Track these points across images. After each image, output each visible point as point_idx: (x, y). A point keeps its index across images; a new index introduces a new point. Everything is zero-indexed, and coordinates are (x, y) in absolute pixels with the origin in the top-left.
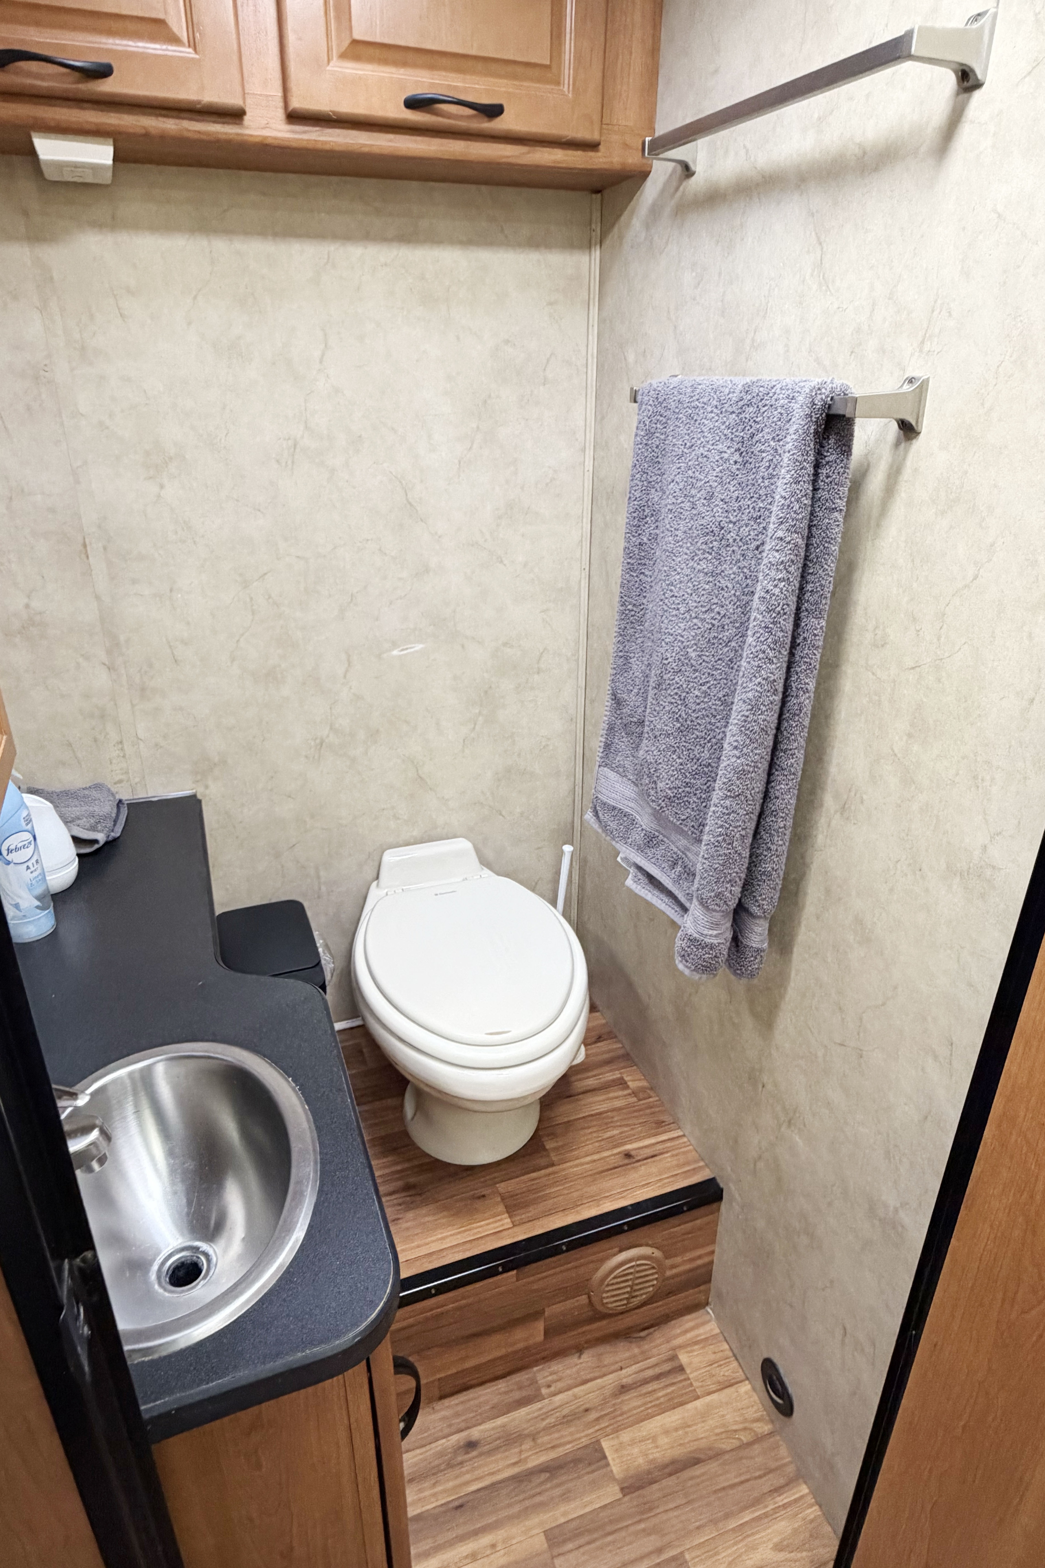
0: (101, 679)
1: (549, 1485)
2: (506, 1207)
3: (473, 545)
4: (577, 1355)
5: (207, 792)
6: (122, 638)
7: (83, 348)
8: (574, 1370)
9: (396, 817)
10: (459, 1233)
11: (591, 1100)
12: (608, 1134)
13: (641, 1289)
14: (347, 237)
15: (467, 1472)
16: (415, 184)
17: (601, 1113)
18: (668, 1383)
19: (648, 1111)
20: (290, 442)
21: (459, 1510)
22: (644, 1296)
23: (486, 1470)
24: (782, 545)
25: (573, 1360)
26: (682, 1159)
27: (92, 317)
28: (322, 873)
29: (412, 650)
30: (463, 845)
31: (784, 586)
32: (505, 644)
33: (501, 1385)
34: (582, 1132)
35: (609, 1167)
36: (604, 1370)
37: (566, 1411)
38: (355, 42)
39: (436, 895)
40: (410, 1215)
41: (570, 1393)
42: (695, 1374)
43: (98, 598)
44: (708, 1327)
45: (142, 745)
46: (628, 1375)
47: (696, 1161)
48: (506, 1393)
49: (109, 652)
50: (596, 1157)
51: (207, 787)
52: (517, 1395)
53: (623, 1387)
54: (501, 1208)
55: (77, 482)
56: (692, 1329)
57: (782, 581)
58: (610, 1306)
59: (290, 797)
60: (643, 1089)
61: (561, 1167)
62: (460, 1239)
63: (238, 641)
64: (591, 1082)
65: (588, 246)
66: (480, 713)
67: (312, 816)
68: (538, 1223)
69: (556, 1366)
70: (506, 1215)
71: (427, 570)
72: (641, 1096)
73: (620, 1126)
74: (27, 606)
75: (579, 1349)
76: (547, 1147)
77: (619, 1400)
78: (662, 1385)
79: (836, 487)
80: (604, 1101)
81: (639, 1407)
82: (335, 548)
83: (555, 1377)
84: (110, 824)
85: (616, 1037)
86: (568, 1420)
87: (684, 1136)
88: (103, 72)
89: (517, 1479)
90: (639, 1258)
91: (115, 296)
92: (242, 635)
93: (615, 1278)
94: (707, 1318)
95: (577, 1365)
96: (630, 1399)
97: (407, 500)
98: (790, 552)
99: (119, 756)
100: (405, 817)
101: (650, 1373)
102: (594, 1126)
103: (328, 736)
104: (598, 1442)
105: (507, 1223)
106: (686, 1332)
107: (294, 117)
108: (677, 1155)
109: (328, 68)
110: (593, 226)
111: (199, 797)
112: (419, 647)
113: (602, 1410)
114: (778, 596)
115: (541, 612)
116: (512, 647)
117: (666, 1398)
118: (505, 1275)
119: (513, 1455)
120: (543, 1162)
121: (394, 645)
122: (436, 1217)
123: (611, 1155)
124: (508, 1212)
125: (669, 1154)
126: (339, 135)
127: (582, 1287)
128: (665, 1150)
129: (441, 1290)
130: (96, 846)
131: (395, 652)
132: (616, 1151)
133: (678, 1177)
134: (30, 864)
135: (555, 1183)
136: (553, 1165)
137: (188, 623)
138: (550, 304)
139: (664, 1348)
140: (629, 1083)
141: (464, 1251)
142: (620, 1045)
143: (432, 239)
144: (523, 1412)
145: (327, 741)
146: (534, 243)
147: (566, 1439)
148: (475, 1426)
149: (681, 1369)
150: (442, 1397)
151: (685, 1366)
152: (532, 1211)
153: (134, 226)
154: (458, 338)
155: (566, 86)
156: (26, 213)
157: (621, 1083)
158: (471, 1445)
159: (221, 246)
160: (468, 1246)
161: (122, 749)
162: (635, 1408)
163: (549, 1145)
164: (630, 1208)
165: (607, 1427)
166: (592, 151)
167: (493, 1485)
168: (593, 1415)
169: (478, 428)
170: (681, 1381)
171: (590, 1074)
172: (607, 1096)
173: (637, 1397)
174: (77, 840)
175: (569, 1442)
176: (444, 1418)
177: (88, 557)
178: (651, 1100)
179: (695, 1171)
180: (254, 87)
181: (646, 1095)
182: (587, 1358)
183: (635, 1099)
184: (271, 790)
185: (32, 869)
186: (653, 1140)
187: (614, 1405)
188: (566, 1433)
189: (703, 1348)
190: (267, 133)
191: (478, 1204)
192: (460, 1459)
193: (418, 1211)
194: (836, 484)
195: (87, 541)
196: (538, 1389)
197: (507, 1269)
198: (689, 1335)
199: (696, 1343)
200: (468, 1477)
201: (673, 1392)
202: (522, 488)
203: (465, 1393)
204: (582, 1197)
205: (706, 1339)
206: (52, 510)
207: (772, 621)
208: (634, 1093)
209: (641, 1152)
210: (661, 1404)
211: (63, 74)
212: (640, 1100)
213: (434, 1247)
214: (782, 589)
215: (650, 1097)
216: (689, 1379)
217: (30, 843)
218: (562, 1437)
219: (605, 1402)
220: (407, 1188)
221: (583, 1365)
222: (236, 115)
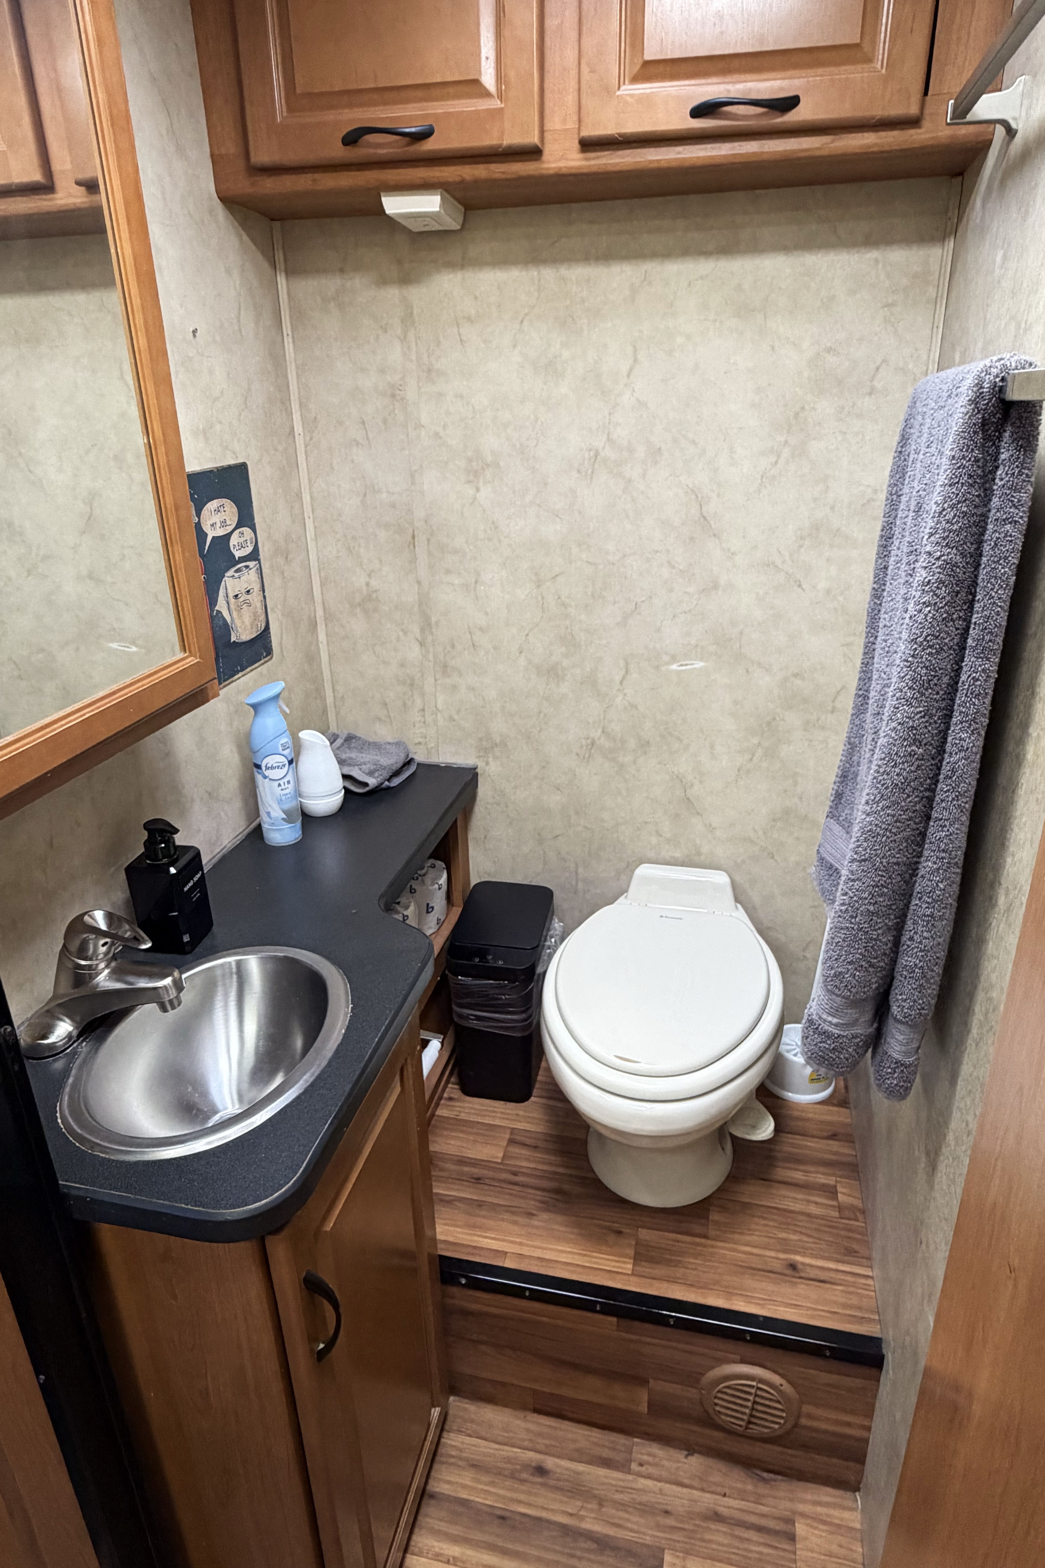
0: (414, 653)
1: (592, 1557)
2: (636, 1253)
3: (768, 566)
4: (686, 1453)
5: (487, 768)
6: (434, 620)
7: (429, 371)
8: (675, 1465)
9: (659, 834)
10: (579, 1254)
11: (788, 1193)
12: (784, 1235)
13: (762, 1419)
14: (666, 254)
15: (523, 1492)
16: (740, 195)
17: (792, 1212)
18: (768, 1542)
19: (843, 1233)
20: (592, 453)
21: (501, 1521)
22: (766, 1431)
23: (540, 1501)
24: (929, 562)
25: (680, 1455)
26: (854, 1301)
27: (438, 344)
28: (580, 870)
29: (689, 667)
30: (721, 878)
31: (930, 612)
32: (796, 675)
33: (596, 1435)
34: (756, 1219)
35: (765, 1268)
36: (705, 1485)
37: (644, 1498)
38: (647, 63)
39: (662, 917)
40: (545, 1216)
41: (659, 1484)
42: (805, 1553)
43: (419, 583)
44: (846, 1515)
45: (439, 715)
46: (730, 1505)
47: (872, 1312)
48: (596, 1444)
49: (422, 630)
50: (755, 1251)
51: (487, 763)
52: (606, 1453)
53: (716, 1513)
54: (631, 1252)
55: (413, 483)
56: (827, 1505)
57: (927, 606)
58: (723, 1417)
59: (558, 789)
60: (852, 1208)
61: (713, 1243)
62: (578, 1260)
63: (527, 635)
64: (798, 1176)
65: (943, 239)
66: (759, 744)
67: (577, 813)
68: (656, 1284)
69: (657, 1450)
70: (632, 1261)
71: (716, 587)
72: (847, 1214)
73: (801, 1233)
74: (368, 584)
75: (691, 1449)
76: (711, 1217)
77: (704, 1525)
78: (761, 1540)
79: (1008, 492)
80: (801, 1200)
81: (723, 1545)
82: (624, 556)
83: (650, 1459)
84: (386, 775)
85: (853, 1142)
86: (645, 1509)
87: (872, 1278)
88: (426, 134)
89: (565, 1530)
90: (761, 1381)
91: (458, 325)
92: (531, 630)
93: (728, 1387)
94: (850, 1504)
95: (678, 1462)
96: (718, 1531)
97: (702, 514)
98: (939, 570)
99: (420, 721)
100: (668, 836)
101: (753, 1519)
102: (773, 1220)
103: (599, 738)
104: (662, 1550)
105: (629, 1269)
106: (819, 1504)
107: (588, 145)
108: (849, 1293)
109: (618, 93)
110: (950, 214)
111: (479, 771)
112: (699, 664)
113: (682, 1522)
114: (921, 623)
115: (843, 645)
116: (803, 679)
117: (757, 1556)
118: (601, 1317)
119: (573, 1506)
120: (698, 1229)
121: (674, 659)
122: (568, 1229)
123: (775, 1257)
124: (634, 1259)
125: (840, 1288)
126: (628, 156)
127: (693, 1379)
128: (839, 1282)
129: (536, 1296)
130: (367, 789)
131: (674, 667)
132: (782, 1256)
133: (836, 1316)
134: (281, 782)
135: (697, 1256)
136: (705, 1237)
137: (487, 613)
138: (887, 305)
139: (785, 1505)
140: (839, 1195)
141: (572, 1272)
142: (854, 1153)
143: (755, 248)
144: (602, 1472)
145: (598, 742)
146: (870, 241)
147: (629, 1525)
148: (554, 1456)
149: (791, 1538)
150: (537, 1411)
151: (797, 1538)
152: (660, 1271)
153: (478, 263)
154: (773, 348)
155: (880, 63)
156: (400, 262)
157: (831, 1192)
158: (541, 1471)
159: (548, 274)
160: (580, 1270)
161: (424, 716)
162: (719, 1544)
163: (714, 1216)
164: (761, 1319)
165: (678, 1541)
166: (914, 128)
167: (540, 1519)
168: (670, 1521)
169: (786, 442)
170: (784, 1550)
171: (802, 1167)
172: (807, 1197)
173: (725, 1533)
174: (345, 777)
175: (632, 1530)
176: (528, 1430)
177: (414, 547)
178: (857, 1223)
179: (861, 1320)
180: (554, 123)
181: (852, 1216)
182: (695, 1462)
183: (837, 1214)
184: (542, 779)
185: (283, 787)
186: (832, 1265)
187: (697, 1526)
188: (635, 1520)
189: (832, 1533)
190: (562, 164)
191: (611, 1238)
192: (525, 1476)
193: (552, 1216)
194: (1009, 489)
195: (416, 533)
196: (630, 1461)
197: (607, 1311)
198: (819, 1509)
199: (824, 1522)
200: (522, 1497)
201: (769, 1554)
202: (832, 508)
203: (560, 1421)
204: (717, 1283)
205: (839, 1526)
206: (393, 506)
207: (912, 653)
208: (840, 1208)
209: (808, 1269)
210: (750, 1558)
211: (397, 141)
212: (841, 1218)
213: (548, 1255)
214: (926, 615)
215: (856, 1220)
216: (795, 1554)
217: (284, 765)
218: (628, 1520)
219: (691, 1515)
220: (558, 1191)
221: (687, 1466)
222: (534, 153)
